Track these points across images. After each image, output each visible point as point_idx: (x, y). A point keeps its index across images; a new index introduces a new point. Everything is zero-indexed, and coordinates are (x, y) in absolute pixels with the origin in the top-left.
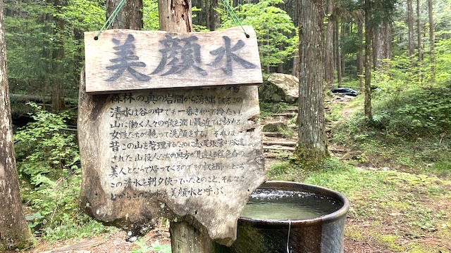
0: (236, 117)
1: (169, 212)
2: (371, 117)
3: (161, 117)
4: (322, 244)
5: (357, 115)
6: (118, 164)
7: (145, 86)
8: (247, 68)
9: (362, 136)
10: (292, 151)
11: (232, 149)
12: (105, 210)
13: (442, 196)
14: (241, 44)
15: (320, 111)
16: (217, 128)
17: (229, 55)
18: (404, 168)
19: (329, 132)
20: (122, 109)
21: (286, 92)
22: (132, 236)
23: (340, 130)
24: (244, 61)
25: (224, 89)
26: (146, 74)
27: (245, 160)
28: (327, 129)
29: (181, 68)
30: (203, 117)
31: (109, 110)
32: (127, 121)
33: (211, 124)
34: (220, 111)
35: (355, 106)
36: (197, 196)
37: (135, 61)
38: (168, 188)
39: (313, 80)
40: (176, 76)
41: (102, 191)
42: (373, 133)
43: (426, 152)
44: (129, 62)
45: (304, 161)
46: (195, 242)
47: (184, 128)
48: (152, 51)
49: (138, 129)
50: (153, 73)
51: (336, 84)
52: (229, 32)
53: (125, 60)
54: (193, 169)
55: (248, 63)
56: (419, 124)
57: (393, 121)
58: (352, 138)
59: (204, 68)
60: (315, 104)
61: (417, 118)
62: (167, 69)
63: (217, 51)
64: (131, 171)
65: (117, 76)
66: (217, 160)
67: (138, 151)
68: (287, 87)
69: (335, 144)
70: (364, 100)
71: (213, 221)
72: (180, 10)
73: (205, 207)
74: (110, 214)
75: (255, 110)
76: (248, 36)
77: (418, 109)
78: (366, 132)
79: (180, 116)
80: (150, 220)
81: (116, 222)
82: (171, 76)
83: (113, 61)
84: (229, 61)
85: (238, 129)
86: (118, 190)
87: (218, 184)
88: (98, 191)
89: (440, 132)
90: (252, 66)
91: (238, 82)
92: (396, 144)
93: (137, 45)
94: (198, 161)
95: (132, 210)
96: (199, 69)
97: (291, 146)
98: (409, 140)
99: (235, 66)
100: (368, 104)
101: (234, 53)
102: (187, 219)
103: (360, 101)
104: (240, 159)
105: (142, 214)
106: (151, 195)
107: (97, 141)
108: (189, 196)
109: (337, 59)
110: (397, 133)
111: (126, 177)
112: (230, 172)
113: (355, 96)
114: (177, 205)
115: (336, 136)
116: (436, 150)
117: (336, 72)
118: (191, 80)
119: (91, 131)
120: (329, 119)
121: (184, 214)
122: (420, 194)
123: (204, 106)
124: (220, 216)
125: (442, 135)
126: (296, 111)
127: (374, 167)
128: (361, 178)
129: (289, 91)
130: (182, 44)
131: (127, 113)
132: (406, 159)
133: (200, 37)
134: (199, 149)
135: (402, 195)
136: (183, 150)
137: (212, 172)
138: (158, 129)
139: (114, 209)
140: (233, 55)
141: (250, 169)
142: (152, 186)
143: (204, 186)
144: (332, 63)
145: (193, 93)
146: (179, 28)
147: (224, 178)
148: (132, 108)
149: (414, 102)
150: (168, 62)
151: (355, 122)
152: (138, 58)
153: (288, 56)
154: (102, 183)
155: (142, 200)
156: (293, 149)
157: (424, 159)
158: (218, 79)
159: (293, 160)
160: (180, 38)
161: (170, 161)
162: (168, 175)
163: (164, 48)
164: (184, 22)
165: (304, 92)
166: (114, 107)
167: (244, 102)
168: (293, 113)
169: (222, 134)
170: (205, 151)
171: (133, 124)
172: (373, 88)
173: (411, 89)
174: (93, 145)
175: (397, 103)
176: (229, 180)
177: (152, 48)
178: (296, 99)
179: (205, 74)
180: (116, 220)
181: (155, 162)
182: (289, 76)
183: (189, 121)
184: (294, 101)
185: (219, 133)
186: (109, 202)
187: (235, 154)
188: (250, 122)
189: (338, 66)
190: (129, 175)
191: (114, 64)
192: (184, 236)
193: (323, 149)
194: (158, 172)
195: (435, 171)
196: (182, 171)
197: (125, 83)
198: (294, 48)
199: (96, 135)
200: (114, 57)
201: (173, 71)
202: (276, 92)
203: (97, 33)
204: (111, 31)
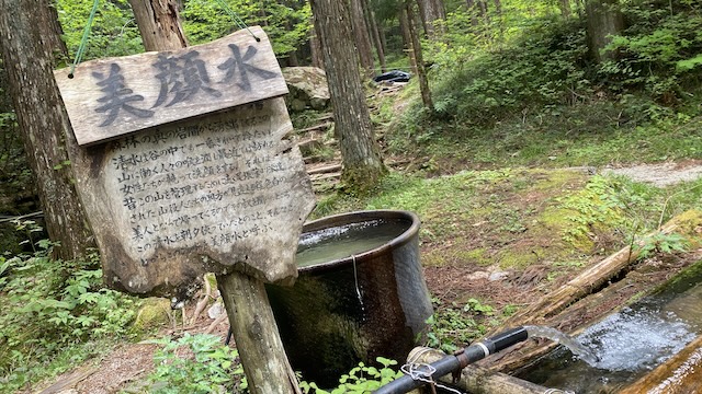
0: (267, 139)
1: (214, 264)
2: (432, 107)
3: (177, 157)
4: (397, 275)
5: (414, 107)
6: (140, 223)
7: (149, 123)
8: (267, 78)
9: (426, 136)
10: (337, 178)
11: (271, 177)
12: (138, 280)
13: (530, 189)
14: (252, 51)
15: (363, 112)
16: (248, 156)
17: (240, 65)
18: (486, 165)
19: (382, 139)
20: (127, 157)
21: (310, 94)
22: (178, 302)
23: (395, 134)
24: (262, 71)
25: (245, 108)
26: (147, 108)
27: (288, 186)
28: (378, 136)
29: (187, 93)
30: (228, 147)
31: (111, 162)
32: (137, 170)
33: (240, 153)
34: (247, 135)
35: (409, 96)
36: (244, 239)
37: (129, 95)
38: (207, 238)
39: (345, 70)
40: (184, 104)
41: (129, 259)
42: (439, 128)
43: (509, 138)
44: (122, 97)
45: (357, 187)
46: (252, 292)
47: (208, 164)
48: (146, 79)
49: (153, 177)
50: (155, 106)
51: (379, 69)
52: (235, 38)
53: (116, 95)
54: (231, 210)
55: (267, 72)
56: (494, 103)
57: (461, 107)
58: (414, 142)
59: (216, 87)
60: (354, 104)
61: (491, 95)
62: (171, 98)
63: (225, 64)
64: (158, 228)
65: (112, 118)
66: (257, 193)
67: (159, 203)
68: (311, 86)
69: (393, 155)
70: (418, 85)
71: (268, 262)
72: (167, 21)
73: (256, 249)
74: (145, 283)
75: (287, 126)
76: (258, 40)
77: (490, 84)
78: (429, 129)
79: (199, 152)
80: (195, 278)
81: (155, 291)
82: (178, 105)
83: (100, 100)
84: (243, 74)
85: (273, 152)
86: (148, 253)
87: (264, 221)
88: (124, 259)
89: (522, 109)
90: (272, 75)
91: (261, 97)
92: (470, 137)
93: (126, 74)
94: (235, 200)
95: (171, 272)
96: (210, 90)
97: (335, 170)
98: (485, 128)
99: (253, 78)
100: (425, 90)
101: (247, 62)
102: (237, 268)
103: (414, 86)
104: (283, 187)
105: (183, 274)
106: (189, 250)
107: (108, 202)
108: (233, 241)
109: (373, 30)
110: (469, 121)
111: (154, 236)
112: (276, 203)
113: (407, 80)
114: (223, 255)
115: (393, 144)
116: (519, 134)
117: (374, 50)
118: (204, 106)
119: (96, 191)
120: (379, 121)
121: (233, 262)
122: (505, 192)
123: (226, 134)
124: (275, 254)
125: (525, 112)
126: (331, 120)
127: (448, 174)
128: (433, 191)
129: (314, 91)
130: (181, 64)
131: (134, 161)
132: (485, 154)
133: (202, 51)
134: (232, 185)
135: (485, 198)
136: (214, 190)
137: (255, 208)
138: (177, 171)
139: (149, 277)
140: (247, 65)
141: (297, 195)
142: (188, 239)
143: (249, 225)
144: (367, 37)
145: (208, 120)
146: (171, 44)
147: (270, 212)
148: (140, 154)
149: (483, 74)
150: (170, 89)
151: (413, 119)
152: (131, 91)
153: (301, 38)
154: (127, 249)
155: (179, 258)
156: (338, 174)
157: (507, 149)
158: (236, 98)
159: (342, 189)
160: (176, 56)
161: (201, 206)
162: (203, 223)
163: (160, 72)
164: (176, 35)
165: (335, 89)
166: (117, 156)
167: (272, 119)
168: (328, 124)
169: (255, 162)
170: (241, 186)
171: (146, 173)
172: (429, 65)
173: (476, 57)
174: (103, 207)
175: (462, 80)
176: (276, 213)
177: (145, 75)
178: (328, 101)
179: (218, 95)
180: (155, 289)
181: (184, 212)
182: (309, 69)
183: (212, 155)
184: (325, 105)
185: (252, 161)
186: (142, 270)
187: (276, 182)
188: (284, 142)
189: (375, 40)
190: (156, 234)
191: (104, 104)
192: (239, 288)
193: (377, 164)
194: (191, 222)
195: (522, 161)
196: (219, 215)
197: (125, 125)
198: (307, 25)
199: (104, 195)
200: (102, 95)
201: (179, 98)
202: (295, 97)
203: (69, 69)
204: (87, 64)
